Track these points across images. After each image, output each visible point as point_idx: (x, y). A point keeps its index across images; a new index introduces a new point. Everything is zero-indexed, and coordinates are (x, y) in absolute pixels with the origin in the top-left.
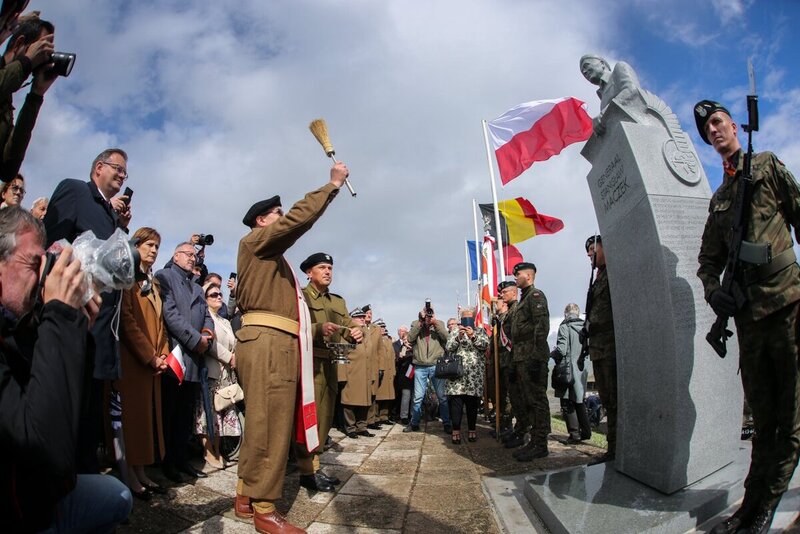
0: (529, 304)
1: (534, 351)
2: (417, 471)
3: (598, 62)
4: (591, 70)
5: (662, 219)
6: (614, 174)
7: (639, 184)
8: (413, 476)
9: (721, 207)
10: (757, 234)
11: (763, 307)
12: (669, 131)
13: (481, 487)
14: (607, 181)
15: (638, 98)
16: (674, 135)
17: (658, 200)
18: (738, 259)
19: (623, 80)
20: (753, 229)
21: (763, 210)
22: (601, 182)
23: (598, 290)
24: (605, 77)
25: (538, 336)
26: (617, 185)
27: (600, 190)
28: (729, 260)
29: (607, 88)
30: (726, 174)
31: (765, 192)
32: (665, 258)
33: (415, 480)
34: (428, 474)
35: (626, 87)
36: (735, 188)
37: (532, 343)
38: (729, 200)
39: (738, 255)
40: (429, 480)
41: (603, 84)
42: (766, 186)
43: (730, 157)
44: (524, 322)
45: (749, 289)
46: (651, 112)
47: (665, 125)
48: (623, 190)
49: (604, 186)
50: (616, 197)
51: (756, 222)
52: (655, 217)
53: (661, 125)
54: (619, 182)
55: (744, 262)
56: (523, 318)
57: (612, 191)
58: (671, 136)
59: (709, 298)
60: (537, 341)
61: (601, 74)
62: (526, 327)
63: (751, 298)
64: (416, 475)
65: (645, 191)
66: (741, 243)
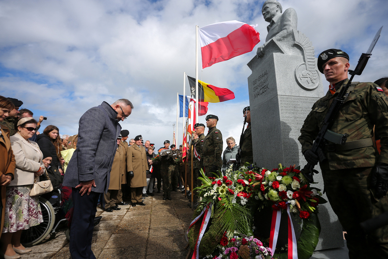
0: (212, 136)
1: (215, 161)
2: (149, 229)
3: (275, 6)
4: (268, 12)
5: (283, 108)
6: (262, 80)
7: (275, 89)
8: (147, 231)
9: (320, 110)
10: (339, 128)
11: (337, 164)
12: (304, 58)
13: (185, 237)
14: (258, 83)
15: (291, 36)
17: (284, 98)
18: (323, 137)
20: (337, 125)
21: (348, 116)
22: (255, 83)
23: (247, 135)
24: (275, 19)
25: (217, 154)
27: (253, 87)
28: (318, 137)
29: (274, 26)
30: (329, 92)
31: (354, 107)
32: (282, 128)
33: (149, 234)
34: (155, 230)
35: (286, 29)
36: (331, 101)
37: (214, 157)
38: (326, 106)
39: (324, 135)
40: (156, 233)
41: (273, 23)
42: (356, 104)
43: (336, 83)
44: (209, 145)
45: (328, 154)
46: (296, 45)
48: (266, 90)
49: (255, 86)
50: (261, 92)
51: (340, 122)
52: (280, 107)
53: (300, 54)
54: (264, 85)
55: (326, 140)
56: (209, 143)
57: (259, 88)
58: (305, 61)
59: (304, 153)
60: (217, 156)
61: (274, 15)
62: (210, 148)
63: (329, 158)
64: (149, 231)
65: (277, 92)
66: (326, 131)
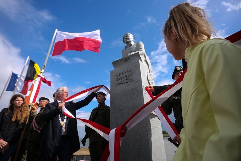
6: (127, 74)
12: (149, 69)
14: (122, 76)
16: (150, 71)
19: (141, 48)
22: (118, 75)
26: (127, 78)
27: (116, 77)
41: (131, 45)
46: (146, 61)
47: (149, 67)
48: (130, 81)
50: (125, 82)
52: (143, 93)
53: (147, 67)
54: (129, 78)
57: (123, 79)
58: (149, 71)
61: (131, 41)
